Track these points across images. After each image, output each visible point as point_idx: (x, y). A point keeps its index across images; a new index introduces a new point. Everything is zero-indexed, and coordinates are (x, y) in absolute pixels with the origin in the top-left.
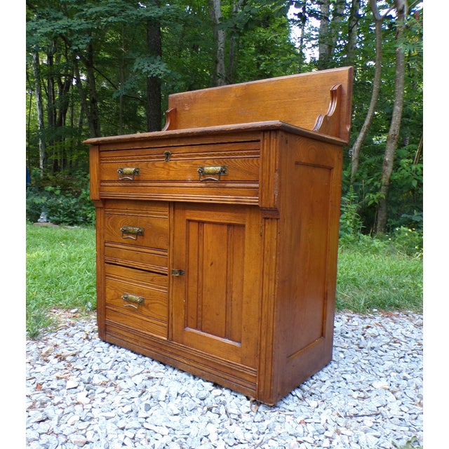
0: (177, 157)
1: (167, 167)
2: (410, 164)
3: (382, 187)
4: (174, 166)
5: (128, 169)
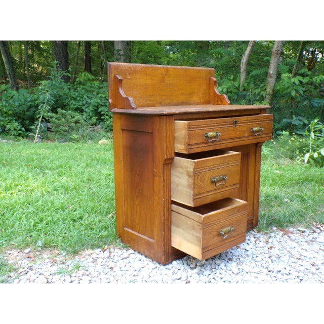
0: (240, 123)
1: (235, 130)
2: (289, 78)
3: (267, 96)
4: (239, 129)
5: (212, 133)
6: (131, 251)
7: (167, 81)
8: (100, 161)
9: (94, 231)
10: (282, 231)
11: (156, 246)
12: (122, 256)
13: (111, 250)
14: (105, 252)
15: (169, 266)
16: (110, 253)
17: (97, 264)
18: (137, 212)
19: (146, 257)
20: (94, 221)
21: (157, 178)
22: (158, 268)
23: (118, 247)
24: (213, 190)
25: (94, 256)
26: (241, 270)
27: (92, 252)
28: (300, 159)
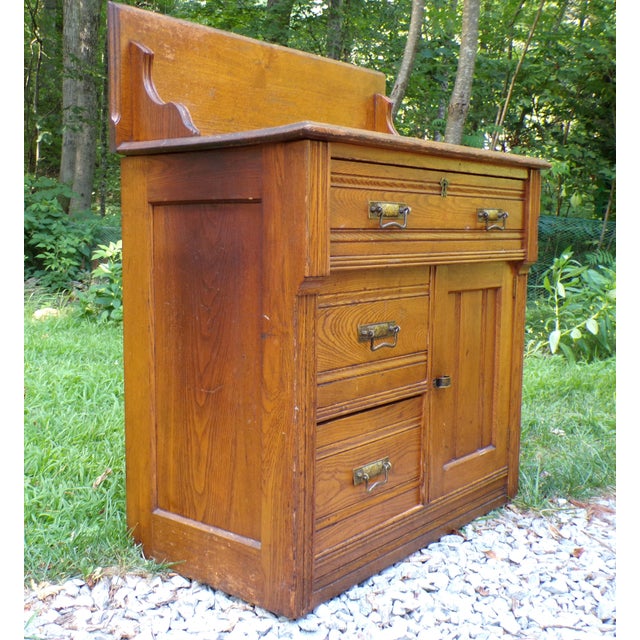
0: (454, 190)
1: (443, 206)
4: (452, 205)
5: (389, 205)
6: (178, 581)
7: (271, 85)
8: (44, 351)
9: (54, 526)
10: (581, 507)
11: (266, 560)
12: (154, 600)
13: (114, 581)
14: (97, 588)
15: (309, 622)
16: (112, 590)
17: (75, 629)
18: (199, 458)
19: (229, 596)
20: (49, 499)
21: (276, 342)
22: (275, 630)
23: (138, 571)
25: (62, 601)
26: (524, 621)
27: (54, 589)
28: (539, 345)
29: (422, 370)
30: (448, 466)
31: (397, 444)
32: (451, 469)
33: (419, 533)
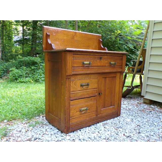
0: (103, 59)
4: (103, 62)
5: (86, 62)
7: (76, 38)
21: (63, 86)
24: (82, 90)
29: (96, 92)
30: (102, 109)
31: (90, 105)
32: (103, 110)
33: (95, 121)
